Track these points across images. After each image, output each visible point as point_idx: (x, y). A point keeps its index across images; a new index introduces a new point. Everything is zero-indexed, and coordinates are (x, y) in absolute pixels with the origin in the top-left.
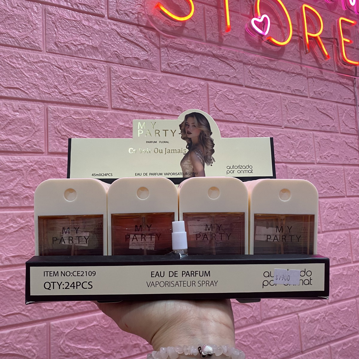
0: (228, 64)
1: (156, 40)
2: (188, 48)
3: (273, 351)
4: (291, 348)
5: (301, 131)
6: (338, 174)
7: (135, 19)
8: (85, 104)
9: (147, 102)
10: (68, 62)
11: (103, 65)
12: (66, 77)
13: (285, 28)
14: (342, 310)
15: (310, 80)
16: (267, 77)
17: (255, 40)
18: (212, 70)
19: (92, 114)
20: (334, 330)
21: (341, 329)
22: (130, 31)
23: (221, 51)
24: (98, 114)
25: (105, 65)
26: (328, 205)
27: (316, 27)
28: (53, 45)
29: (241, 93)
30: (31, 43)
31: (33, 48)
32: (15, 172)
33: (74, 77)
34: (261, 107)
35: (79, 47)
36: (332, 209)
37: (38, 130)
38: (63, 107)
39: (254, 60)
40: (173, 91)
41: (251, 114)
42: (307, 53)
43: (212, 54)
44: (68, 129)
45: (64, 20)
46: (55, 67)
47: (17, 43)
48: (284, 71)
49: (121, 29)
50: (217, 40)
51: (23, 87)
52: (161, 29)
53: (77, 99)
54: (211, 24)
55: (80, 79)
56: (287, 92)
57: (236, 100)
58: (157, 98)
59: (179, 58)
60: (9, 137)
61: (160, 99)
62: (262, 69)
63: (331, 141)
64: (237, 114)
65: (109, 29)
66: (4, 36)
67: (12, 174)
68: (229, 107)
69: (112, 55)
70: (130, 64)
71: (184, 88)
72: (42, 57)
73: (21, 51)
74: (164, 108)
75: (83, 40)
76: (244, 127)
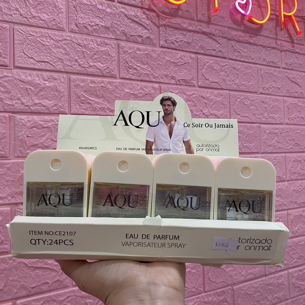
0: (215, 40)
1: (156, 20)
2: (182, 27)
3: (243, 274)
4: (257, 272)
5: (273, 97)
6: (302, 133)
7: (139, 2)
8: (99, 74)
9: (148, 72)
10: (86, 39)
11: (114, 42)
12: (84, 52)
13: (264, 8)
14: (300, 244)
15: (283, 53)
16: (246, 51)
17: (238, 19)
18: (202, 45)
19: (105, 82)
20: (292, 259)
21: (298, 259)
22: (135, 13)
23: (209, 29)
24: (110, 83)
25: (115, 42)
26: (293, 159)
27: (291, 7)
28: (74, 26)
29: (225, 64)
30: (57, 25)
31: (59, 29)
32: (46, 129)
33: (91, 52)
34: (241, 76)
35: (95, 27)
36: (296, 162)
37: (63, 96)
38: (82, 77)
39: (237, 36)
40: (169, 63)
41: (233, 82)
42: (281, 30)
43: (202, 31)
44: (86, 95)
45: (83, 5)
46: (76, 44)
47: (47, 25)
48: (261, 46)
49: (128, 12)
50: (206, 19)
51: (51, 61)
52: (161, 11)
53: (93, 70)
54: (202, 6)
55: (95, 54)
56: (263, 64)
57: (221, 71)
58: (156, 69)
59: (175, 35)
60: (41, 101)
61: (158, 70)
62: (243, 44)
63: (298, 105)
64: (221, 82)
65: (118, 12)
66: (36, 19)
67: (43, 131)
68: (214, 76)
69: (121, 34)
70: (135, 41)
71: (178, 61)
72: (66, 36)
73: (49, 32)
74: (162, 78)
75: (97, 21)
76: (226, 93)
